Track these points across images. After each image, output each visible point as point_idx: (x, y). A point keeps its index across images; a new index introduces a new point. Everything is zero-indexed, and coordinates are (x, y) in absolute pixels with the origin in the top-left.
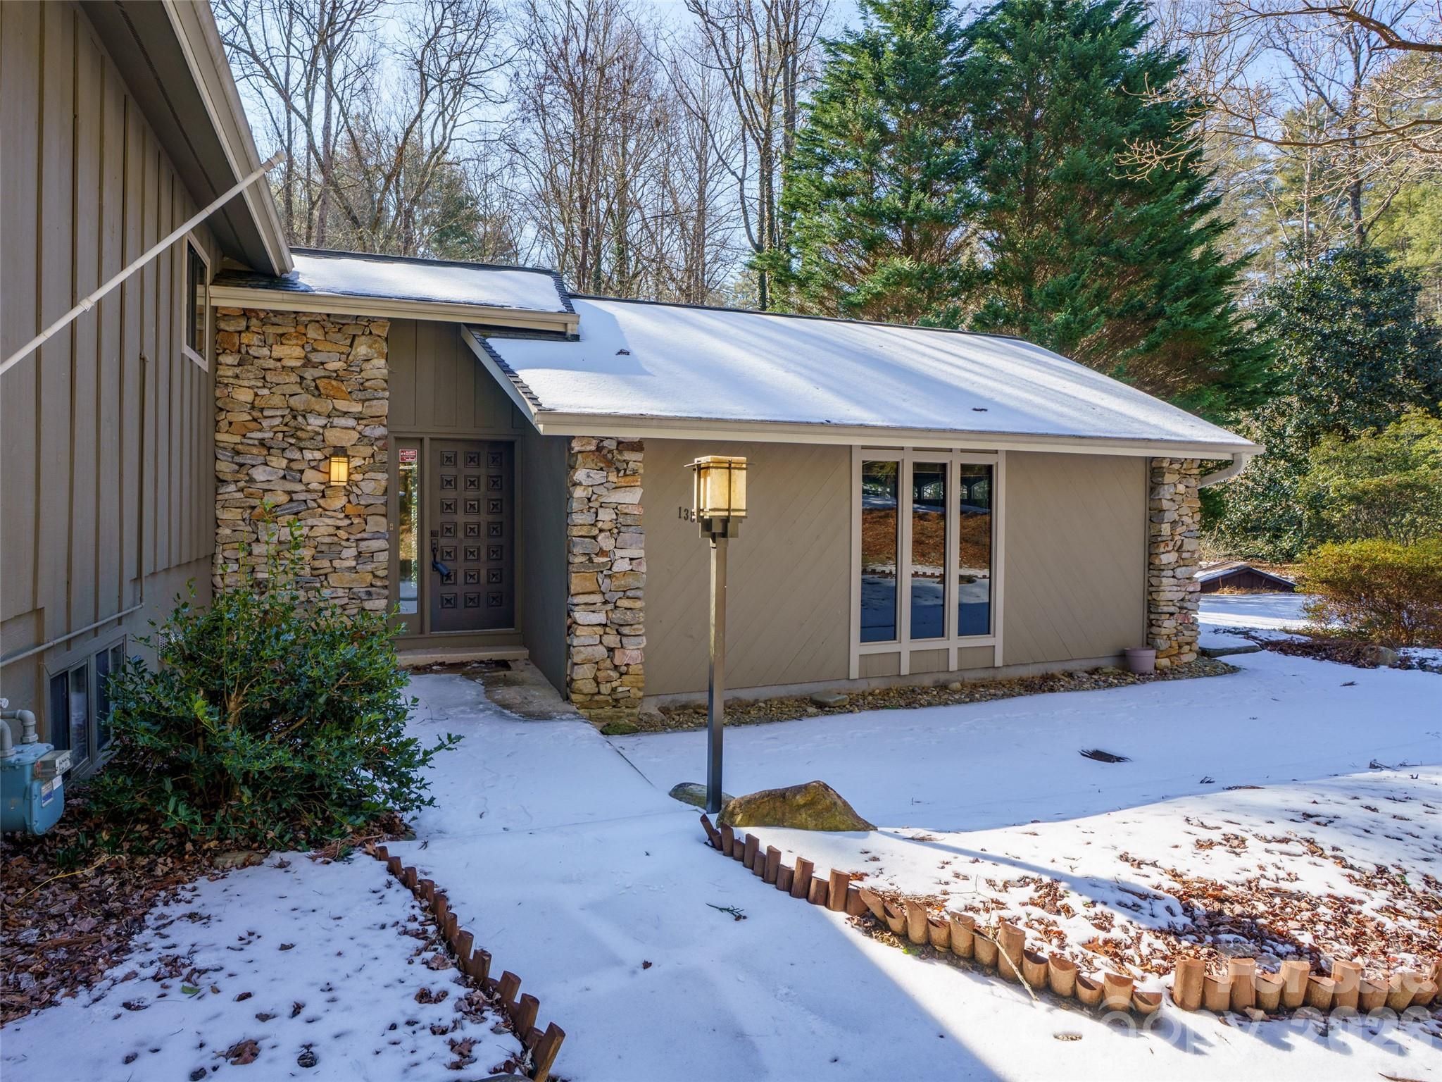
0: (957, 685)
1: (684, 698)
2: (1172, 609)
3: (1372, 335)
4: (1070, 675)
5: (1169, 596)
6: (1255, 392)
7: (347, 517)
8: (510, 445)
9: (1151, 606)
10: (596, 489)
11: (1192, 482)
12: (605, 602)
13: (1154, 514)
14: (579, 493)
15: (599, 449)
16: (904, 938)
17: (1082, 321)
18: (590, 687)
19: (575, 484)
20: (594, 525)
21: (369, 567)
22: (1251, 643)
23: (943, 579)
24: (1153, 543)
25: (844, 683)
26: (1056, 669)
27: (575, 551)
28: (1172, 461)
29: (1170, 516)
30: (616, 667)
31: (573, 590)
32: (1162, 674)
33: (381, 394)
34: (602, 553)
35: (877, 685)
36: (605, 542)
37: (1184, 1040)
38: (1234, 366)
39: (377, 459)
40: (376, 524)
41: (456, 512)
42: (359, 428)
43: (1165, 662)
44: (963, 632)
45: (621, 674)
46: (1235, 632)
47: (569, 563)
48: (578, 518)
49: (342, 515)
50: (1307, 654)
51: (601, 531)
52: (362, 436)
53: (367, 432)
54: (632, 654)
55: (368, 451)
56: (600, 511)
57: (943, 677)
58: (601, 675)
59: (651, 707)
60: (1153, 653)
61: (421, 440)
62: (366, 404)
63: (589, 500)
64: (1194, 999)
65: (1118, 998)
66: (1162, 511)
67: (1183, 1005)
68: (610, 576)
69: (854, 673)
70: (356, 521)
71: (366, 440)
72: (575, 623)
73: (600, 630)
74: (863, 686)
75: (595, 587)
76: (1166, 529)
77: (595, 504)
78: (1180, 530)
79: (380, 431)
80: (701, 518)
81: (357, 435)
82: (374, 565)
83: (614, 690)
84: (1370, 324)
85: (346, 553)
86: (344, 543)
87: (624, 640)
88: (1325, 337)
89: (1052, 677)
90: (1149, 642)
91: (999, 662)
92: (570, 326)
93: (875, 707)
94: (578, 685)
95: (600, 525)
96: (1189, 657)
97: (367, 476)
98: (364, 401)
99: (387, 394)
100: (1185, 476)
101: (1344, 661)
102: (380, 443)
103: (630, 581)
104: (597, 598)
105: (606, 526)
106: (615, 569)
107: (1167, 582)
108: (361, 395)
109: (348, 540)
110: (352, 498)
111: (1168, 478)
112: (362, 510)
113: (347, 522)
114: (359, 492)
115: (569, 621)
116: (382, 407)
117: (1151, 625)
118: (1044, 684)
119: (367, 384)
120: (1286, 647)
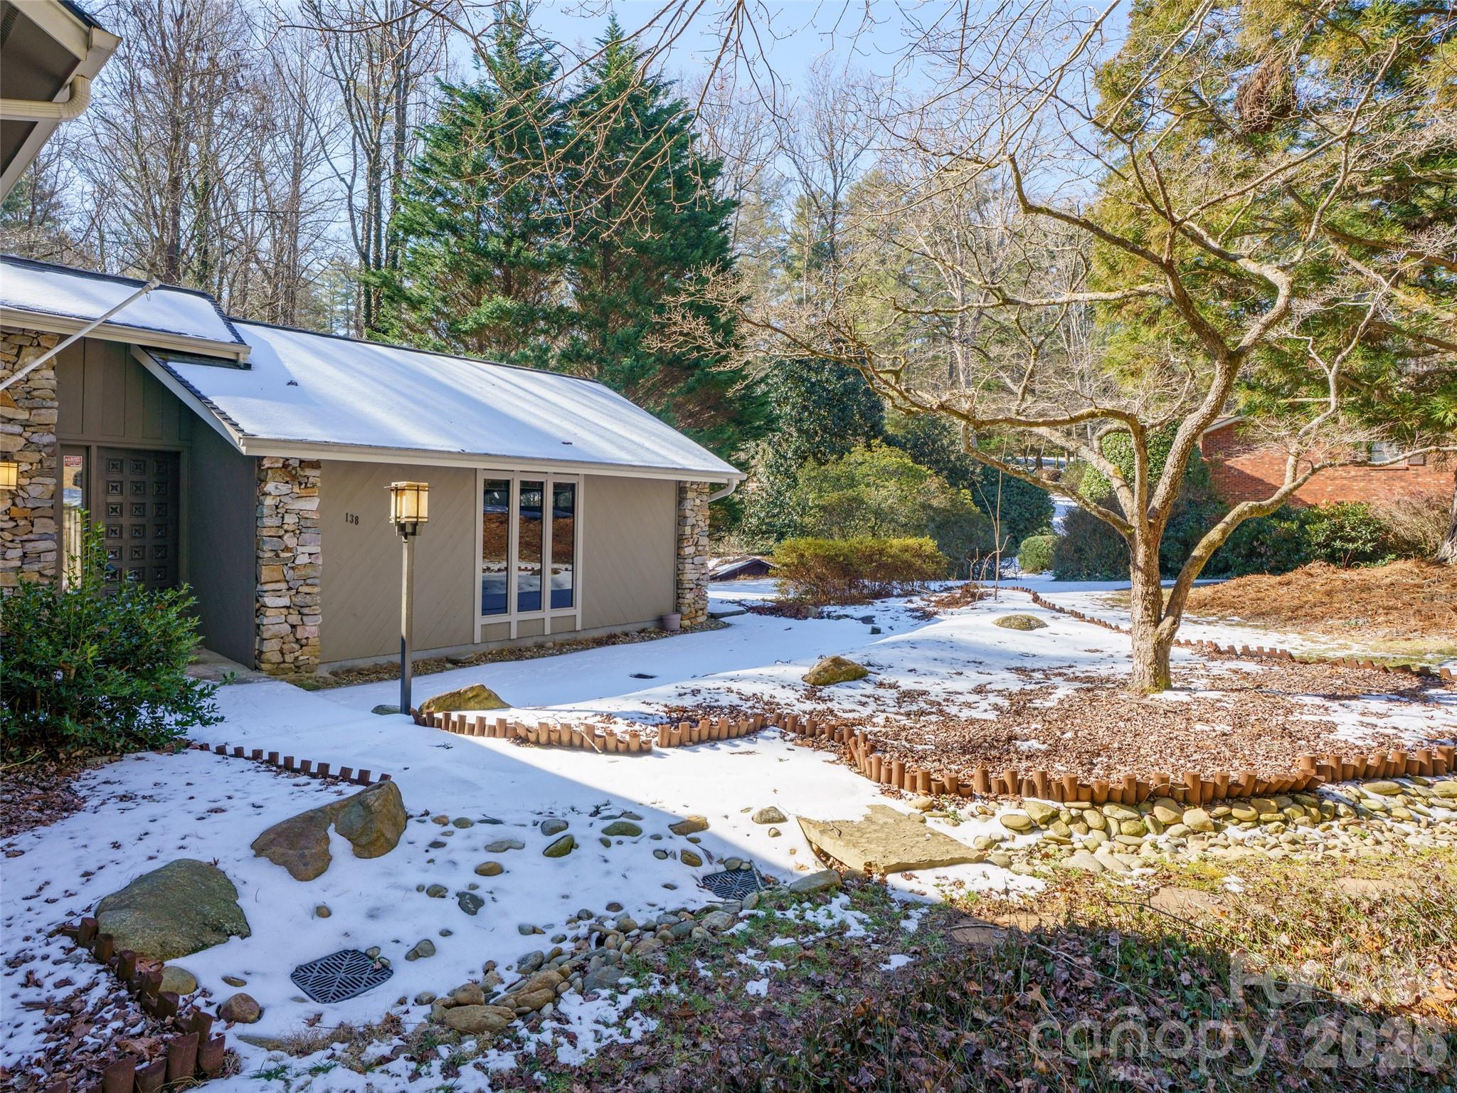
0: (551, 644)
1: (349, 664)
2: (691, 586)
3: (839, 386)
4: (627, 635)
5: (690, 577)
6: (759, 427)
7: (11, 519)
8: (177, 455)
9: (679, 584)
10: (283, 499)
11: (705, 498)
12: (289, 589)
13: (681, 520)
14: (269, 501)
15: (285, 466)
16: (537, 743)
17: (642, 366)
18: (276, 657)
19: (265, 494)
20: (280, 527)
21: (36, 567)
22: (742, 608)
23: (540, 572)
24: (680, 540)
25: (470, 647)
26: (618, 630)
27: (265, 548)
28: (692, 483)
29: (691, 521)
30: (297, 641)
31: (263, 578)
32: (684, 630)
33: (49, 404)
34: (287, 549)
35: (494, 647)
36: (290, 540)
37: (660, 755)
38: (745, 408)
39: (45, 465)
40: (44, 526)
41: (121, 515)
42: (27, 435)
43: (687, 623)
44: (553, 606)
45: (302, 646)
46: (734, 602)
47: (258, 557)
48: (268, 522)
49: (7, 518)
50: (772, 614)
51: (286, 531)
52: (29, 442)
53: (35, 438)
54: (310, 629)
55: (37, 457)
56: (286, 516)
57: (540, 640)
58: (285, 647)
59: (323, 672)
60: (679, 616)
61: (88, 448)
62: (34, 412)
63: (277, 507)
64: (666, 742)
65: (634, 746)
66: (685, 517)
67: (661, 746)
68: (292, 568)
69: (478, 639)
70: (22, 523)
71: (33, 447)
72: (265, 606)
73: (284, 611)
74: (483, 648)
75: (281, 577)
76: (688, 530)
77: (281, 511)
78: (697, 530)
79: (49, 438)
80: (398, 523)
81: (24, 442)
82: (41, 565)
83: (296, 659)
84: (840, 378)
85: (10, 554)
86: (8, 544)
87: (305, 618)
88: (813, 384)
89: (615, 636)
90: (677, 609)
91: (579, 627)
92: (241, 356)
93: (493, 661)
94: (267, 656)
95: (286, 527)
96: (702, 619)
97: (34, 480)
98: (31, 409)
99: (56, 404)
100: (700, 493)
101: (791, 617)
102: (49, 450)
103: (309, 571)
104: (283, 586)
105: (290, 528)
106: (297, 562)
107: (688, 567)
108: (28, 404)
109: (12, 541)
110: (18, 501)
111: (690, 495)
112: (28, 513)
113: (12, 524)
114: (26, 496)
115: (258, 605)
116: (51, 416)
117: (679, 597)
118: (611, 640)
119: (35, 393)
120: (760, 610)
